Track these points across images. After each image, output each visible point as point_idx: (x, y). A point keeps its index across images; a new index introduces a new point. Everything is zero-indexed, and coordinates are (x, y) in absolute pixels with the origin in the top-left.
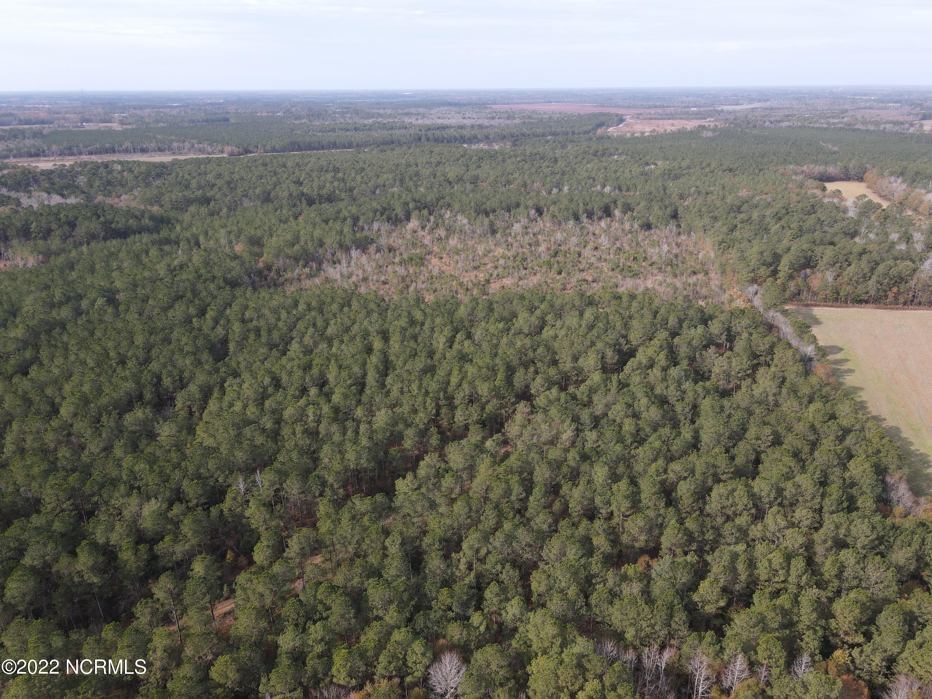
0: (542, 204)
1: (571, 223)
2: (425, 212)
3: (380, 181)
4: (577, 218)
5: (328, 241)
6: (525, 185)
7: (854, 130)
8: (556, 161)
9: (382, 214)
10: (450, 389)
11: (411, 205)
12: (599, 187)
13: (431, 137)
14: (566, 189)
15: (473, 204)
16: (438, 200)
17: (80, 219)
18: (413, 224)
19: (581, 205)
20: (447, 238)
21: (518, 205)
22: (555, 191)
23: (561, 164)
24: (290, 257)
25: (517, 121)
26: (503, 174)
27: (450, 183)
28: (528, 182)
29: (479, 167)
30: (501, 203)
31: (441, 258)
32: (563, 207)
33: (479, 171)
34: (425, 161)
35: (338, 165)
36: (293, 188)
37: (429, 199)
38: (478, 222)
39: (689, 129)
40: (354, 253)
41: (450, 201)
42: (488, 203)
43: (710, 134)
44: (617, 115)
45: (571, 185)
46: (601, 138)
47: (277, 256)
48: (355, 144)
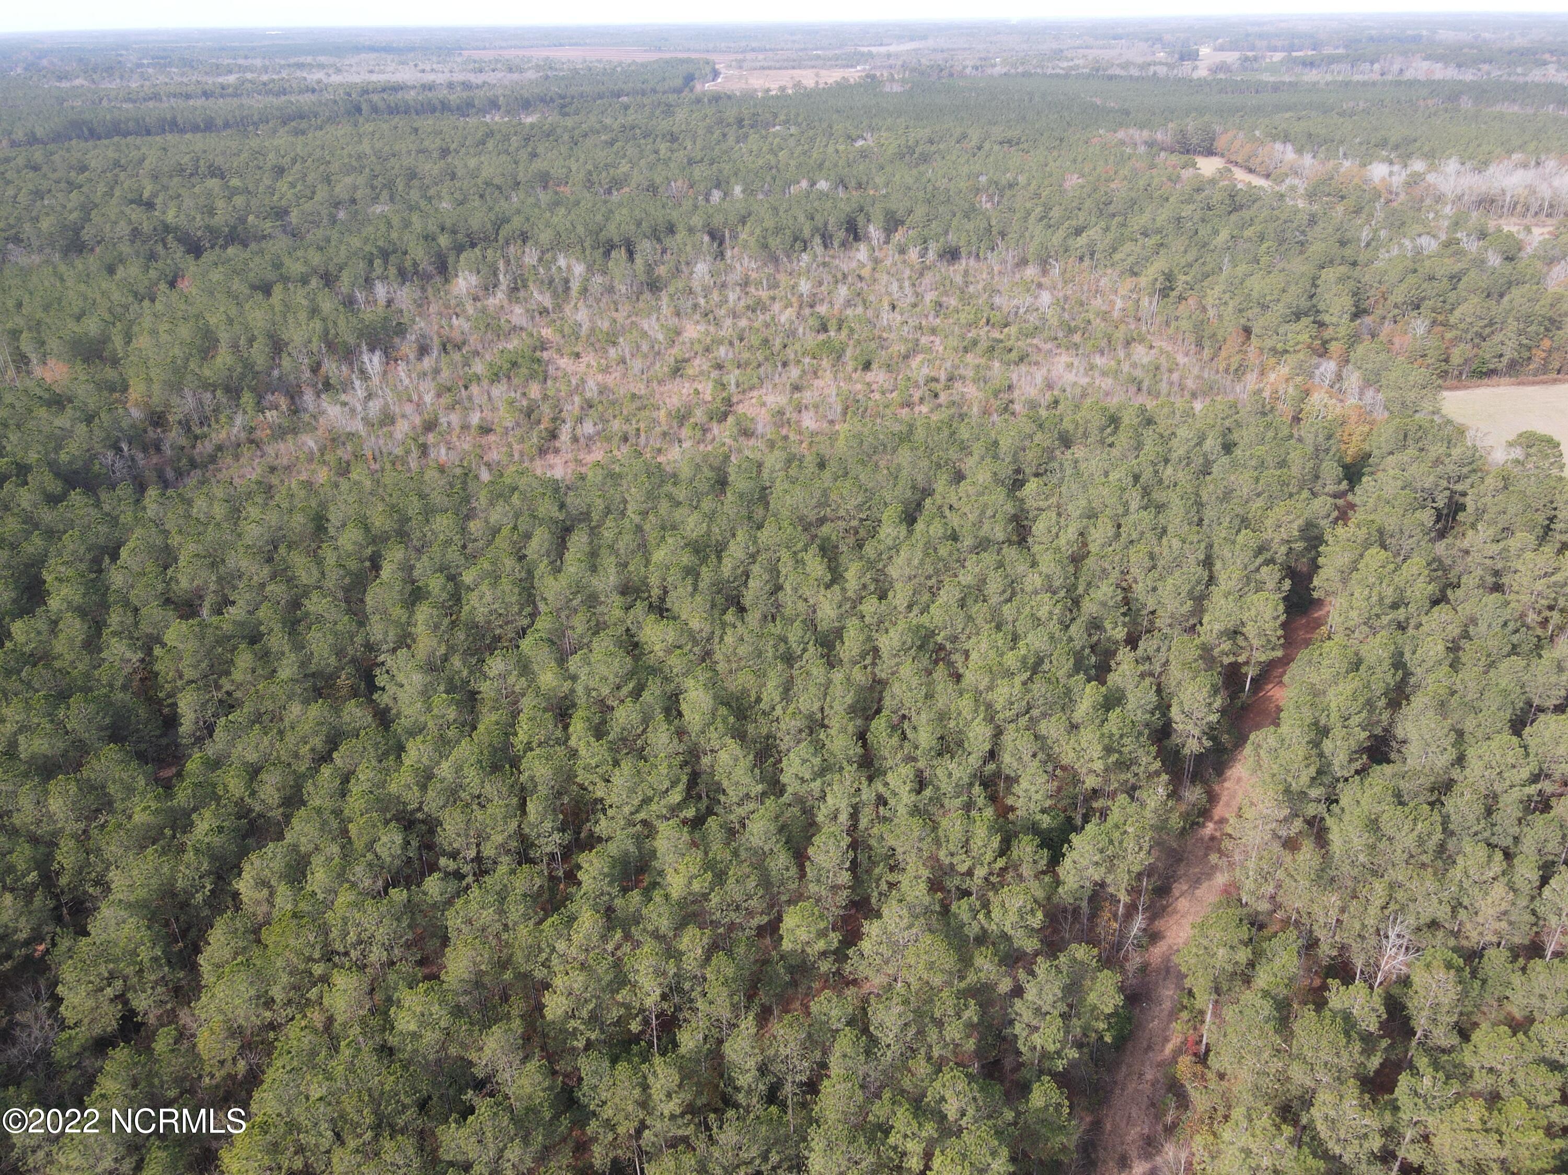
0: (718, 220)
2: (489, 254)
3: (341, 190)
5: (293, 336)
6: (653, 187)
9: (385, 265)
11: (442, 242)
12: (804, 184)
13: (381, 105)
14: (738, 190)
16: (495, 226)
18: (464, 281)
19: (803, 219)
20: (559, 307)
21: (671, 227)
22: (716, 195)
23: (693, 144)
24: (211, 387)
27: (499, 189)
28: (658, 180)
29: (536, 155)
31: (578, 355)
34: (411, 147)
35: (220, 161)
36: (136, 214)
37: (472, 224)
40: (373, 362)
41: (526, 227)
45: (747, 184)
47: (176, 387)
48: (219, 122)
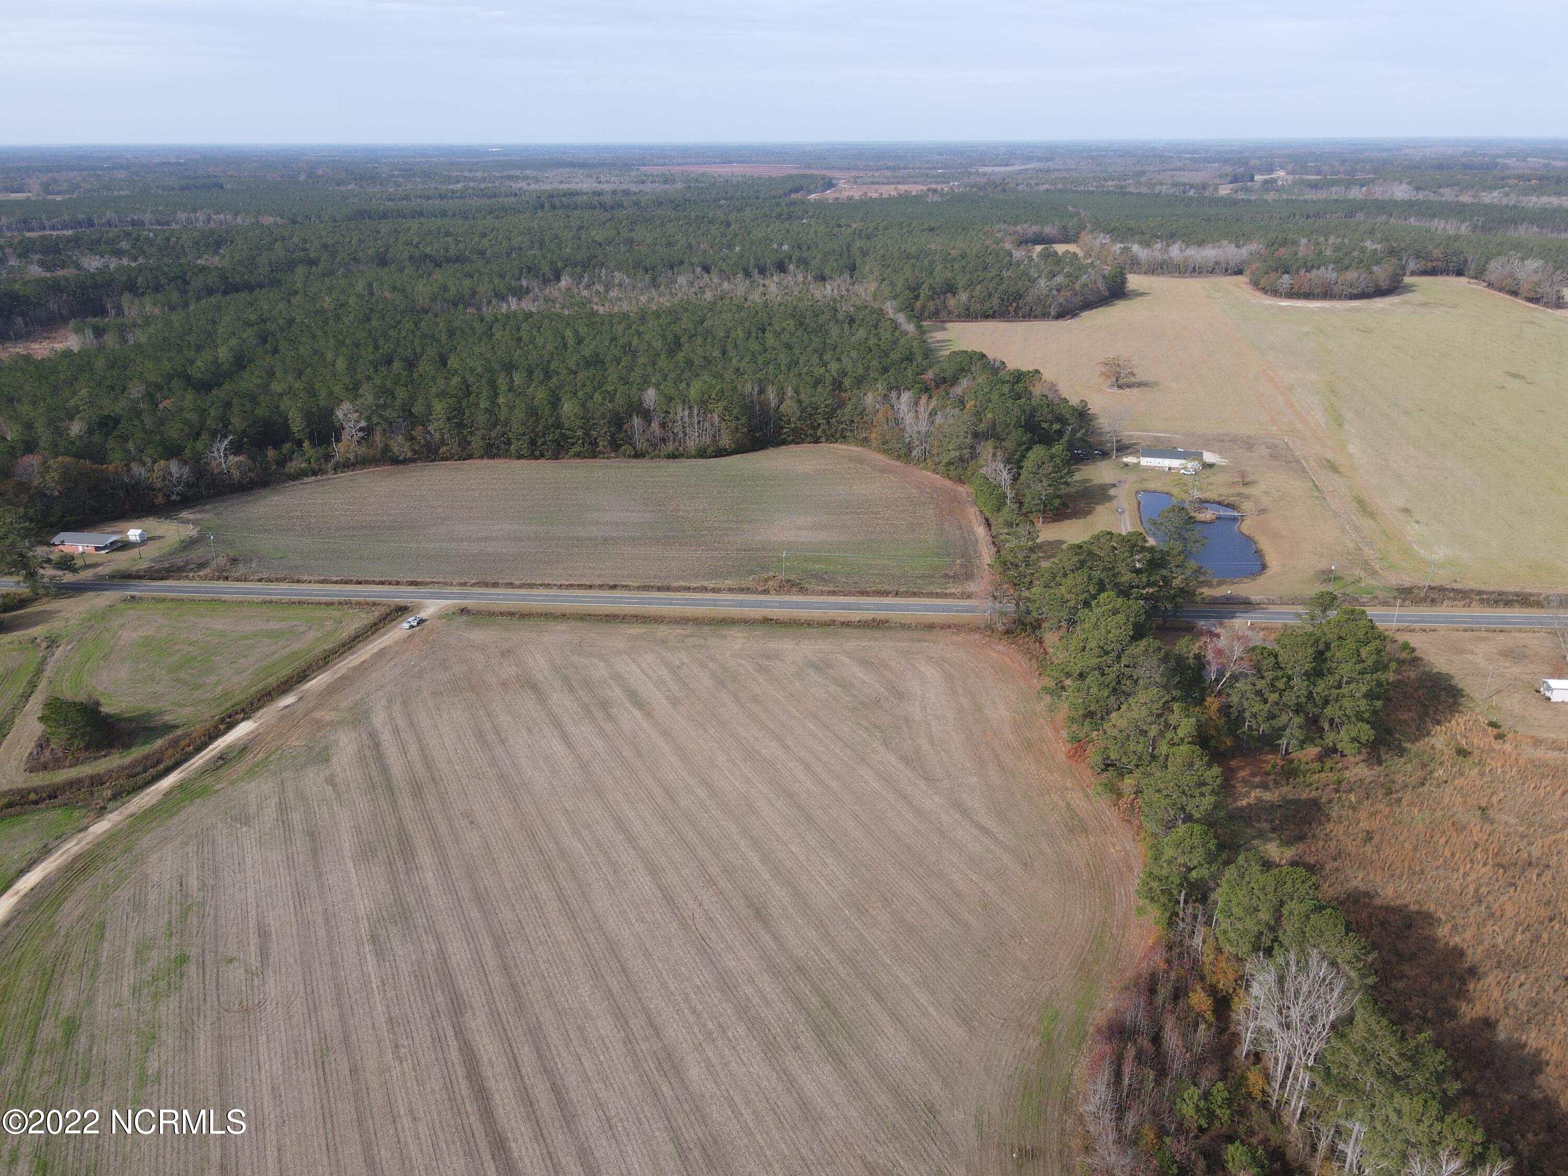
0: (708, 262)
1: (740, 276)
2: (579, 269)
3: (515, 243)
4: (748, 274)
5: (481, 289)
6: (690, 247)
7: (1124, 194)
8: (728, 225)
9: (529, 272)
10: (632, 349)
11: (559, 264)
12: (775, 246)
13: (558, 204)
14: (738, 249)
15: (630, 261)
16: (590, 259)
17: (189, 274)
18: (565, 281)
19: (752, 260)
20: (607, 291)
21: (682, 263)
22: (725, 250)
23: (734, 227)
25: (679, 186)
26: (663, 236)
27: (600, 244)
28: (694, 243)
29: (632, 230)
30: (663, 259)
32: (732, 262)
33: (633, 234)
34: (562, 225)
37: (578, 258)
38: (639, 276)
39: (914, 193)
41: (604, 261)
42: (648, 261)
43: (937, 198)
44: (823, 178)
45: (743, 246)
46: (793, 203)
